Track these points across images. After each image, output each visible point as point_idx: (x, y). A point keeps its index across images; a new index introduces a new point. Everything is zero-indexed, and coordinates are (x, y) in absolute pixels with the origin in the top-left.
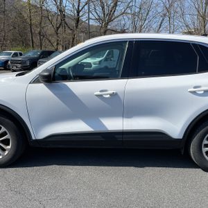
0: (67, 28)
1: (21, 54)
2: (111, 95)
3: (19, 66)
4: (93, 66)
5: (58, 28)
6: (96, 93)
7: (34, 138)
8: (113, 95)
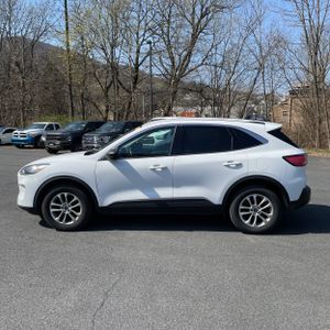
0: (121, 88)
1: (57, 127)
3: (58, 142)
4: (156, 141)
5: (108, 88)
8: (164, 169)
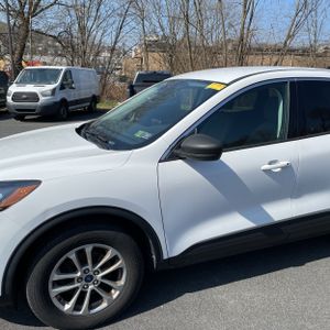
2: (283, 168)
6: (263, 168)
7: (165, 257)
